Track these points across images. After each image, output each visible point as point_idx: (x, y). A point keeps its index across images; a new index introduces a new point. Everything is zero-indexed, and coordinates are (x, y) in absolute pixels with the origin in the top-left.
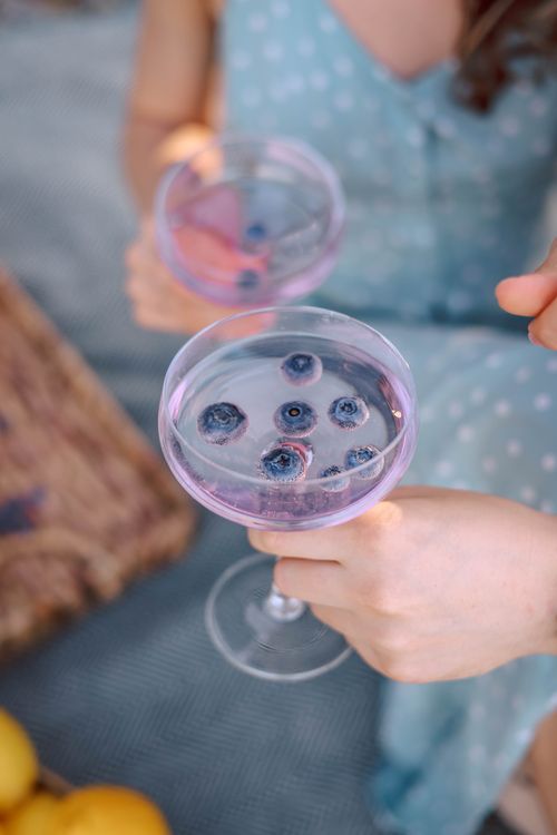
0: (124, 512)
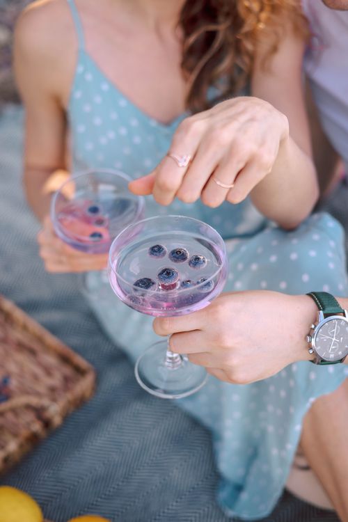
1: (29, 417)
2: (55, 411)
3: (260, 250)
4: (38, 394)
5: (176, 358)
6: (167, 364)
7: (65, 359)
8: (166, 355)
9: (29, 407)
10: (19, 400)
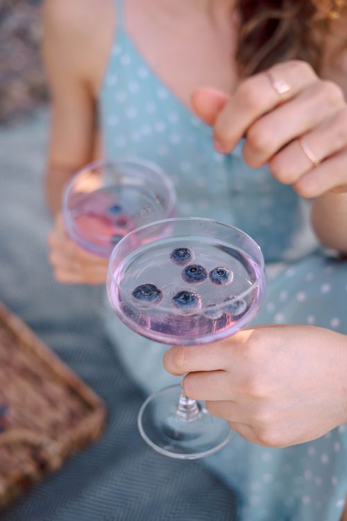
0: (60, 415)
1: (22, 455)
2: (53, 451)
3: (309, 277)
4: (37, 429)
5: (192, 406)
6: (179, 412)
7: (73, 391)
8: (178, 401)
9: (25, 444)
10: (15, 434)
